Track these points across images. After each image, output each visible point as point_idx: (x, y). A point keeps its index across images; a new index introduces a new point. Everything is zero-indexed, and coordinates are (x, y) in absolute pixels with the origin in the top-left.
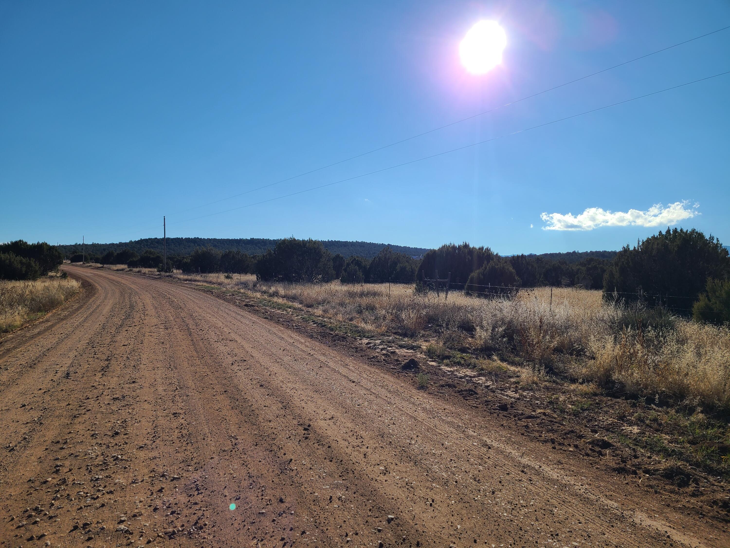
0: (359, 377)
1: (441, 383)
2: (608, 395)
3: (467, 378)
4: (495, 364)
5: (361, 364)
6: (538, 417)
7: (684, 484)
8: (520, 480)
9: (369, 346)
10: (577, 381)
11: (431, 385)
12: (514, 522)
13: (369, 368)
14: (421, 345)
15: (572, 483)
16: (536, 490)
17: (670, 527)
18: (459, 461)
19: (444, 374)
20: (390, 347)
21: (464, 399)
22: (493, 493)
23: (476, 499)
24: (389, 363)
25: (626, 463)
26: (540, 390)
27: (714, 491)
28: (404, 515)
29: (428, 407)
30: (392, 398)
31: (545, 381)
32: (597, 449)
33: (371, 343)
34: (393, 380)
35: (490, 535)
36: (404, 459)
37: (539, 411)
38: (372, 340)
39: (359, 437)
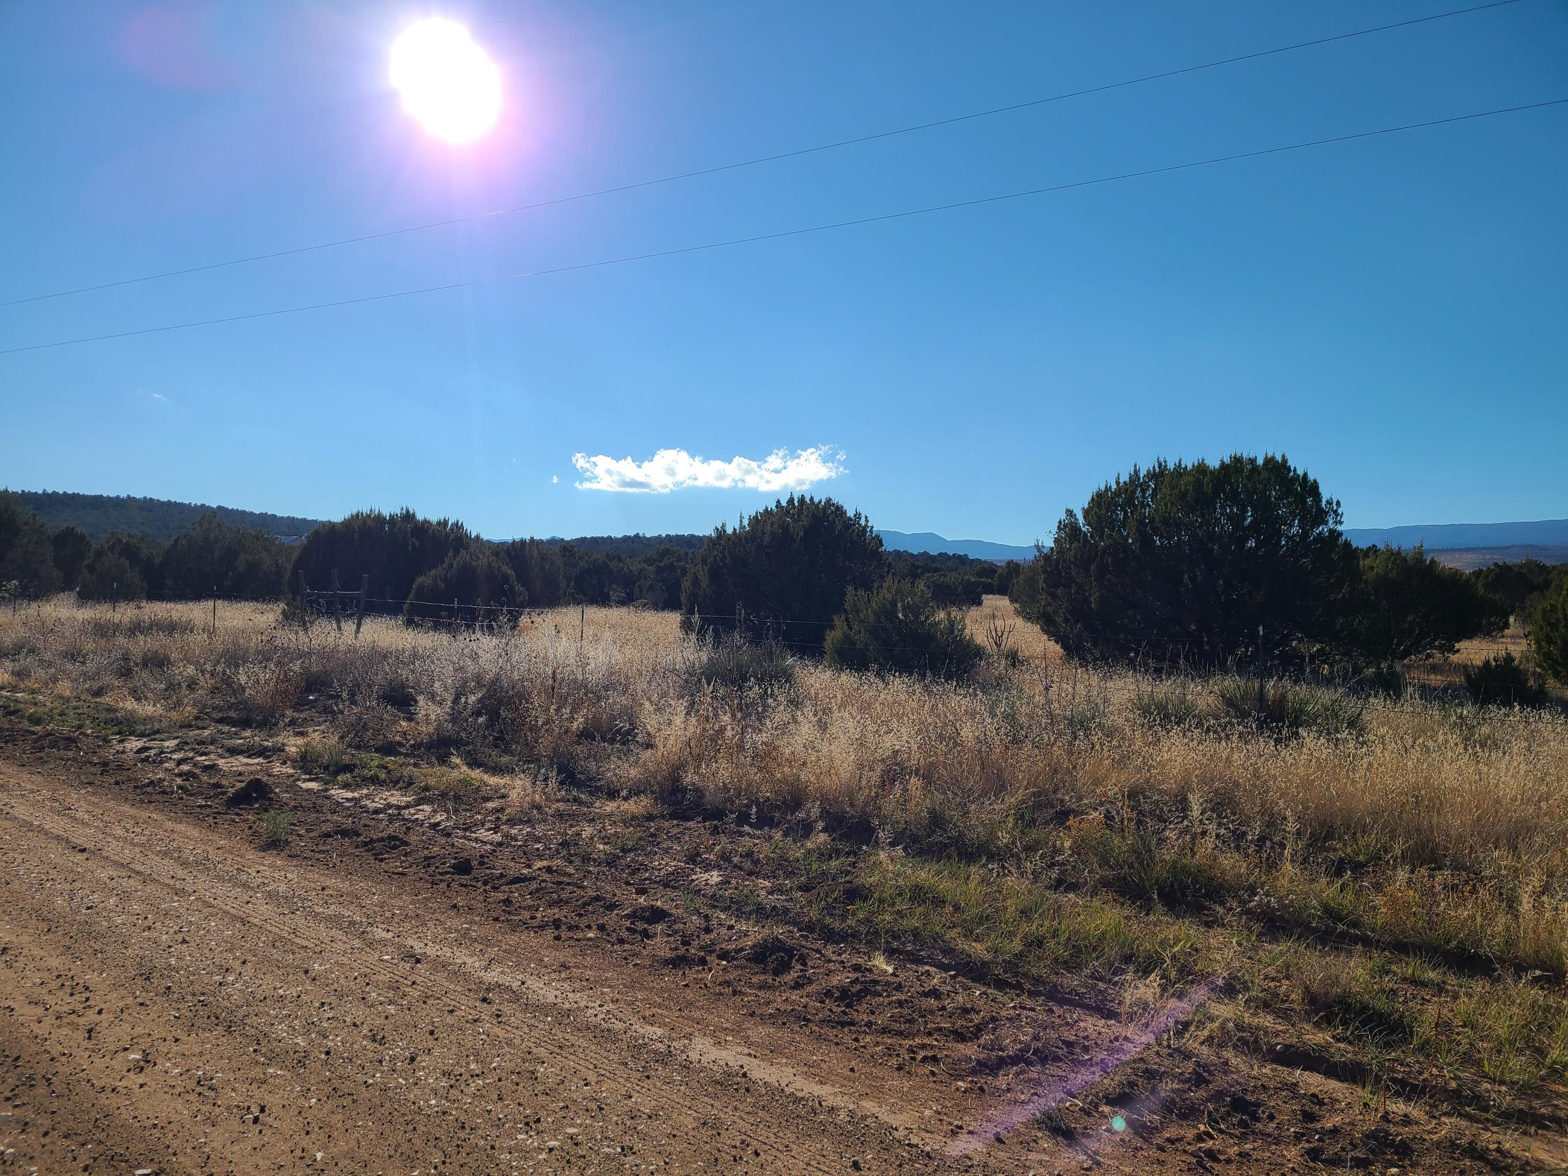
0: (101, 836)
1: (327, 828)
2: (673, 816)
3: (390, 811)
4: (455, 774)
5: (111, 804)
6: (535, 878)
7: (782, 968)
8: (475, 1021)
9: (143, 755)
10: (619, 795)
11: (299, 835)
12: (451, 1114)
13: (133, 811)
14: (284, 745)
15: (583, 1004)
16: (506, 1036)
17: (750, 1055)
18: (343, 1003)
19: (337, 807)
20: (201, 755)
21: (375, 859)
22: (413, 1060)
23: (371, 1081)
24: (192, 795)
25: (690, 944)
26: (545, 821)
27: (829, 973)
28: (181, 1159)
29: (282, 888)
30: (189, 879)
31: (558, 801)
32: (640, 926)
33: (150, 748)
34: (197, 835)
35: (390, 1156)
36: (198, 1022)
37: (539, 864)
38: (155, 740)
39: (80, 988)
